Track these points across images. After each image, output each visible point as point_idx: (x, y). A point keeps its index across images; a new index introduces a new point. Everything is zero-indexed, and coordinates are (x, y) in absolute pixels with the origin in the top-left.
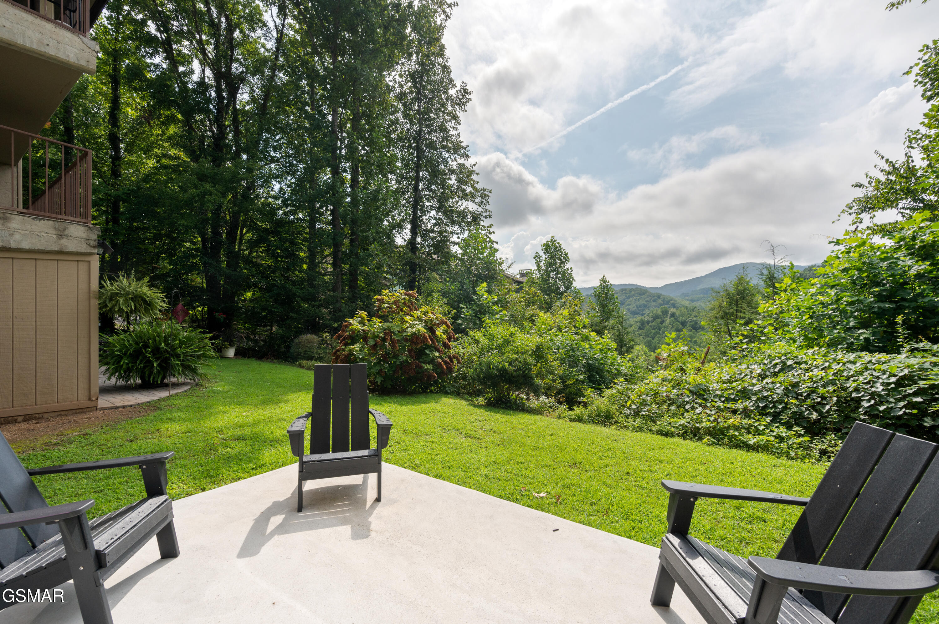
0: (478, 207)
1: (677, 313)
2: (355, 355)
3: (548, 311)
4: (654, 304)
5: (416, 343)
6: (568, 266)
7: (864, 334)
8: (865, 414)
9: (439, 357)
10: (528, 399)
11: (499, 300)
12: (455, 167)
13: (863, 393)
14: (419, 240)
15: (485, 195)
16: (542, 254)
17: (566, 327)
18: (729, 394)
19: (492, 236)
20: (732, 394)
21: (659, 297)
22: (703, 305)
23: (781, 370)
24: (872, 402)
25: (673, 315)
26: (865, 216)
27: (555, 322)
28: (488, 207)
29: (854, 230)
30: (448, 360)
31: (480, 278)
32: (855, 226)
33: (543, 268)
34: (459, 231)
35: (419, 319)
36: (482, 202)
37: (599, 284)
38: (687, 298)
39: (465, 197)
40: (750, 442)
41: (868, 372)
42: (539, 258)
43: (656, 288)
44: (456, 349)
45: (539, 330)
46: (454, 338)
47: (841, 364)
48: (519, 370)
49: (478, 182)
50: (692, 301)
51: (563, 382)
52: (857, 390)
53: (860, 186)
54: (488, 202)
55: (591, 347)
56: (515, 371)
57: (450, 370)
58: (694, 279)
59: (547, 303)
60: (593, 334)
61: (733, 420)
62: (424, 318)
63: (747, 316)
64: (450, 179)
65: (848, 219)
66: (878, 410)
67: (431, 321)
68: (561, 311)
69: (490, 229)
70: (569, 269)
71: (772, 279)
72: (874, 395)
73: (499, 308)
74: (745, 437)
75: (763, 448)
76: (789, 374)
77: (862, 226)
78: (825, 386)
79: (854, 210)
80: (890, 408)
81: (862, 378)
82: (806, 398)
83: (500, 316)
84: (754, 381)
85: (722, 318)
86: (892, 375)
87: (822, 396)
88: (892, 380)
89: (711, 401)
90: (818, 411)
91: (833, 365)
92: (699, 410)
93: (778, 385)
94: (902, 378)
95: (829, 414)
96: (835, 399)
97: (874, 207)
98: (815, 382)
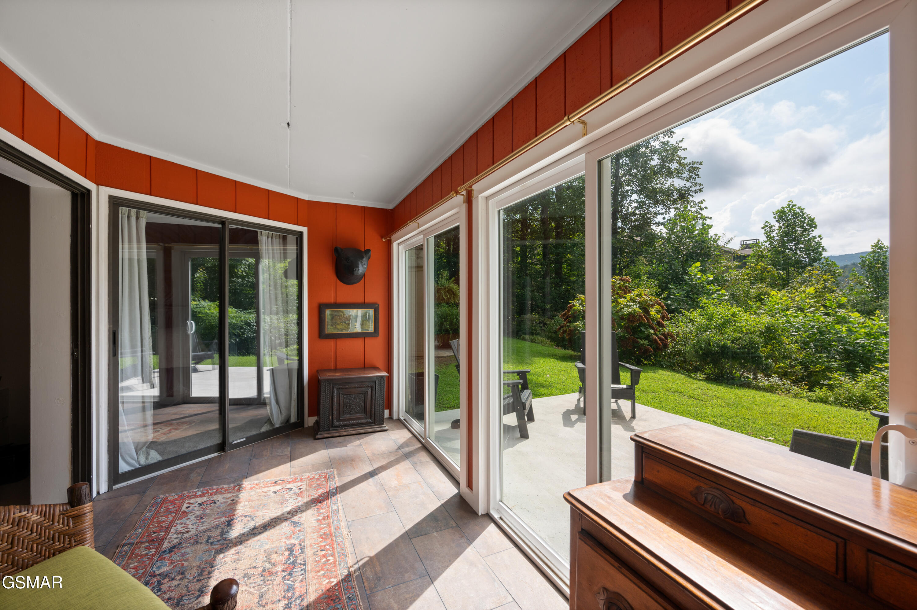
0: (685, 182)
2: (579, 330)
3: (783, 288)
5: (633, 321)
6: (815, 233)
9: (654, 334)
10: (755, 378)
11: (715, 279)
12: (657, 147)
14: (620, 224)
15: (694, 169)
17: (811, 307)
19: (705, 213)
27: (793, 301)
28: (698, 180)
30: (663, 337)
31: (692, 257)
33: (777, 238)
34: (663, 211)
35: (632, 300)
36: (691, 176)
39: (670, 174)
44: (669, 328)
45: (771, 311)
46: (668, 318)
48: (744, 348)
49: (685, 158)
51: (806, 368)
54: (698, 176)
55: (849, 330)
56: (739, 349)
57: (666, 346)
59: (783, 280)
60: (855, 315)
62: (638, 300)
64: (653, 159)
67: (646, 302)
68: (803, 288)
69: (701, 205)
70: (817, 237)
73: (716, 287)
83: (717, 295)
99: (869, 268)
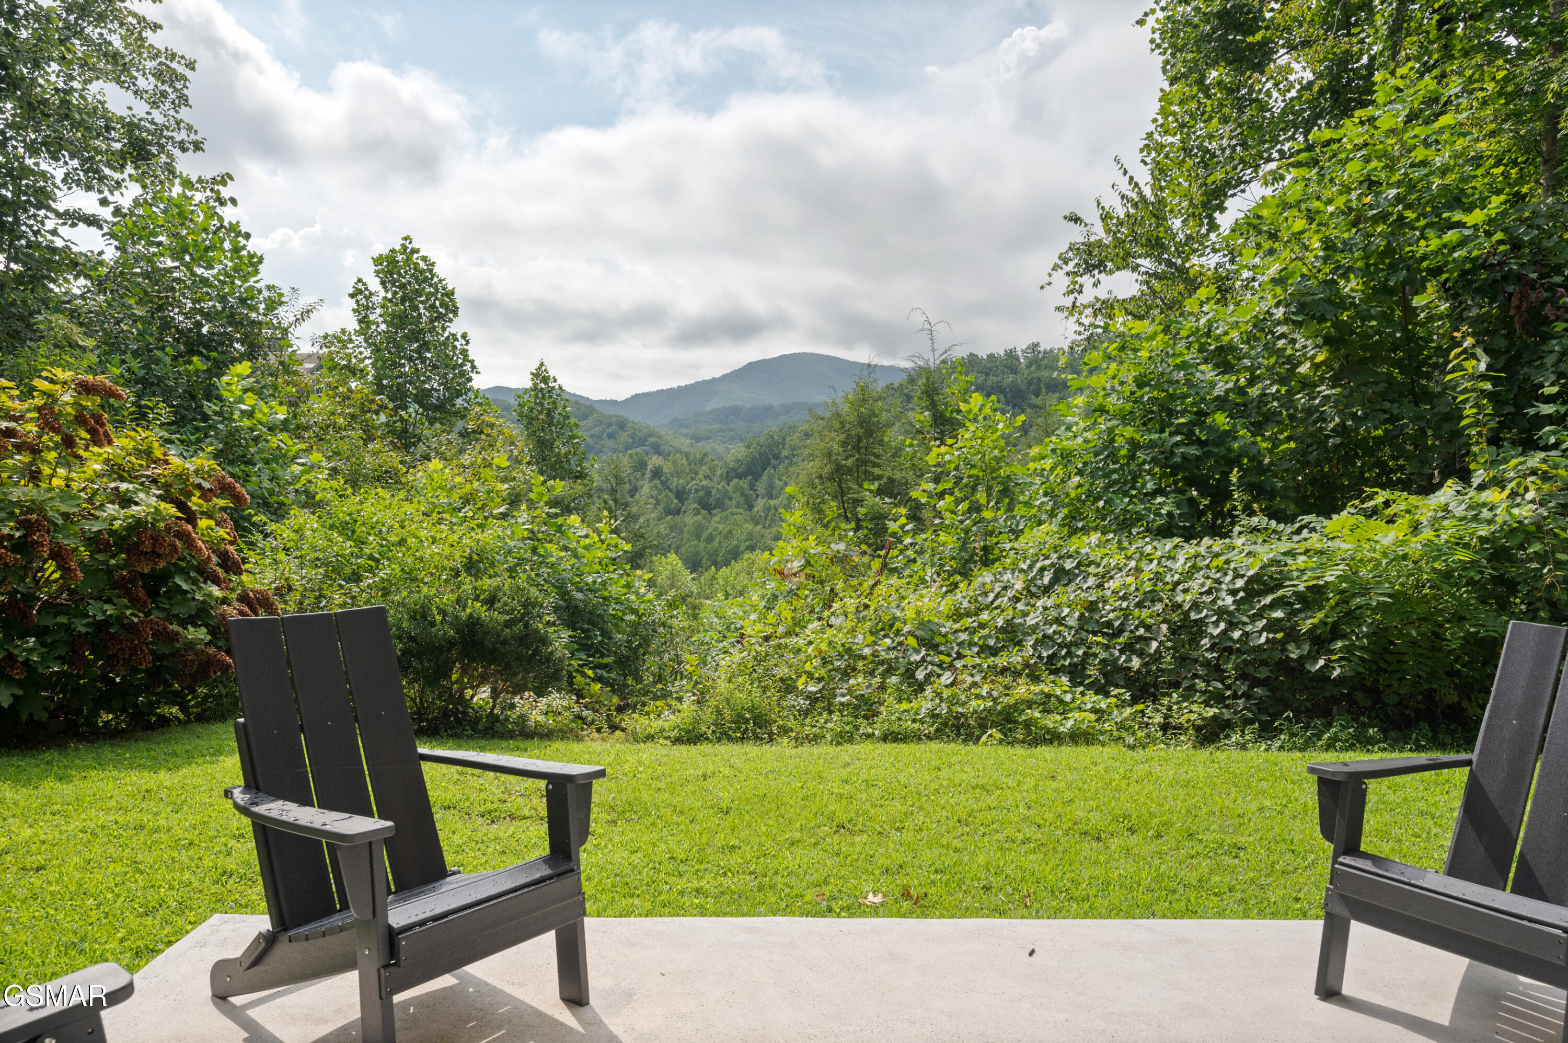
0: (146, 106)
1: (667, 468)
4: (610, 443)
6: (456, 327)
7: (1166, 505)
8: (1211, 649)
9: (222, 600)
13: (1205, 611)
15: (173, 74)
16: (374, 284)
18: (984, 638)
19: (229, 214)
20: (989, 636)
21: (622, 426)
22: (721, 449)
23: (1055, 580)
24: (1222, 626)
25: (657, 473)
26: (1087, 280)
28: (184, 114)
29: (1070, 305)
32: (1072, 297)
33: (380, 327)
36: (163, 94)
37: (529, 384)
38: (684, 431)
40: (1061, 729)
41: (1202, 573)
42: (367, 298)
43: (613, 403)
47: (1156, 562)
50: (697, 438)
52: (1196, 606)
53: (1076, 219)
54: (186, 101)
56: (508, 624)
58: (697, 384)
60: (574, 521)
61: (1023, 690)
62: (149, 470)
63: (887, 474)
65: (1061, 281)
66: (1231, 639)
67: (182, 480)
69: (220, 188)
70: (459, 336)
71: (931, 393)
72: (1222, 613)
73: (295, 444)
74: (1051, 721)
75: (1080, 737)
76: (1072, 587)
77: (1083, 299)
78: (1140, 605)
79: (1070, 267)
80: (1246, 634)
81: (1196, 584)
82: (1120, 631)
83: (301, 468)
84: (1020, 606)
85: (831, 478)
86: (1237, 576)
87: (1143, 624)
88: (1240, 583)
89: (960, 656)
90: (1141, 654)
91: (1143, 565)
92: (947, 678)
93: (1066, 611)
94: (1251, 580)
95: (1157, 657)
96: (1164, 627)
97: (1100, 266)
98: (1124, 598)
99: (528, 419)
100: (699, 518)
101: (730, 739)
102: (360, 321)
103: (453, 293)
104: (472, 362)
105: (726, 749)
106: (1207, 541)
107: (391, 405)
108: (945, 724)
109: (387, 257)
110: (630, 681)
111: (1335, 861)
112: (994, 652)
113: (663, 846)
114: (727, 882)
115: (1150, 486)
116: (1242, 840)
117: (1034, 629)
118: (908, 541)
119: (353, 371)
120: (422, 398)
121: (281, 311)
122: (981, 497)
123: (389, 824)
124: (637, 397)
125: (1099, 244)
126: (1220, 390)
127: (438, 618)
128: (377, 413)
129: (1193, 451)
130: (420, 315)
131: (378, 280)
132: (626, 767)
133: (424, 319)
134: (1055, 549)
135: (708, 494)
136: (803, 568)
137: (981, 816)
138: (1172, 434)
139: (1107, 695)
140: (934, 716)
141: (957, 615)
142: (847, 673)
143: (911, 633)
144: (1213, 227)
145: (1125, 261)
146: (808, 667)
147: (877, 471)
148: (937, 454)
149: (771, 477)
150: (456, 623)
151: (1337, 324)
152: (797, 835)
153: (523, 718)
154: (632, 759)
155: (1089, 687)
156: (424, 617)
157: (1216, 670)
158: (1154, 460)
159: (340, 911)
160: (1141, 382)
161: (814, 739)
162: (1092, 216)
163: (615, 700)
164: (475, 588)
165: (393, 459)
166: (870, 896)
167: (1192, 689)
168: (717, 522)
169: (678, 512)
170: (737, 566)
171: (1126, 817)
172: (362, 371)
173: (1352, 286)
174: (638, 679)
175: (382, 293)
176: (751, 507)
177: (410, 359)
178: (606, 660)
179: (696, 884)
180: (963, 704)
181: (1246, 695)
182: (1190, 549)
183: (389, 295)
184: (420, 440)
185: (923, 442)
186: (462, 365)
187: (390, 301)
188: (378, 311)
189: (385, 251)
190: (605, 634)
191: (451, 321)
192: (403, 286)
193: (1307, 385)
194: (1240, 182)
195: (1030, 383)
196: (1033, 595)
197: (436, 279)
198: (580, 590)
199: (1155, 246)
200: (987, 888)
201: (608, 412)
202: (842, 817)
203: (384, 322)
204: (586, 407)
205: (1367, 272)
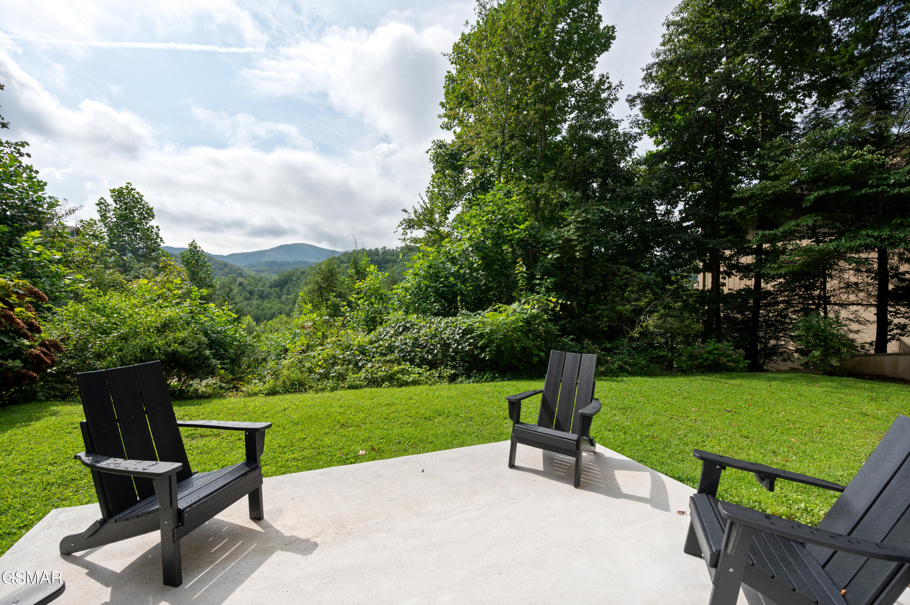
1: (245, 282)
4: (220, 272)
7: (437, 306)
8: (452, 352)
13: (451, 340)
18: (381, 350)
19: (25, 161)
20: (383, 349)
21: (226, 265)
22: (268, 276)
23: (403, 330)
24: (456, 345)
25: (241, 284)
26: (409, 231)
29: (403, 238)
32: (404, 236)
33: (112, 219)
37: (188, 247)
38: (253, 269)
40: (409, 380)
41: (449, 328)
43: (222, 256)
47: (435, 324)
50: (258, 272)
52: (448, 339)
53: (406, 211)
60: (212, 306)
61: (396, 368)
63: (339, 290)
65: (400, 230)
66: (458, 349)
67: (4, 289)
69: (20, 148)
70: (154, 227)
71: (356, 264)
72: (456, 340)
73: (66, 270)
74: (405, 378)
75: (415, 383)
76: (409, 333)
77: (407, 237)
78: (431, 338)
79: (403, 226)
80: (463, 347)
81: (448, 331)
82: (425, 347)
83: (70, 281)
84: (393, 339)
85: (318, 291)
86: (460, 329)
87: (432, 345)
88: (460, 331)
89: (373, 357)
90: (431, 354)
91: (431, 325)
92: (370, 365)
93: (408, 341)
94: (464, 330)
95: (436, 355)
96: (439, 345)
97: (413, 227)
98: (426, 336)
99: (187, 263)
100: (259, 302)
101: (289, 392)
102: (101, 216)
103: (152, 209)
104: (161, 238)
105: (289, 397)
106: (450, 318)
107: (118, 254)
108: (370, 381)
109: (118, 190)
110: (236, 368)
111: (514, 426)
112: (385, 355)
113: (275, 442)
114: (304, 453)
115: (433, 300)
116: (472, 415)
117: (398, 347)
118: (348, 314)
119: (95, 237)
120: (134, 251)
121: (57, 209)
122: (373, 300)
123: (180, 464)
124: (233, 255)
125: (413, 220)
126: (452, 271)
127: (157, 351)
128: (110, 257)
129: (445, 289)
130: (135, 217)
131: (112, 199)
132: (250, 409)
133: (136, 218)
134: (403, 320)
135: (263, 292)
136: (313, 325)
137: (391, 416)
138: (439, 284)
139: (422, 368)
140: (365, 378)
141: (371, 343)
142: (334, 364)
143: (357, 350)
144: (447, 219)
145: (420, 227)
146: (320, 363)
147: (335, 289)
148: (358, 285)
149: (288, 287)
150: (166, 354)
151: (485, 253)
152: (327, 430)
153: (196, 390)
154: (252, 404)
155: (415, 365)
156: (149, 351)
157: (454, 359)
158: (434, 292)
159: (140, 501)
160: (430, 267)
161: (323, 390)
162: (412, 211)
163: (231, 376)
164: (175, 338)
165: (120, 277)
166: (361, 452)
167: (447, 365)
168: (266, 304)
169: (249, 299)
170: (275, 320)
171: (437, 411)
172: (101, 238)
173: (488, 242)
174: (240, 367)
175: (114, 205)
176: (280, 298)
177: (128, 235)
178: (226, 361)
179: (292, 456)
180: (376, 374)
181: (463, 366)
182: (445, 320)
183: (118, 206)
184: (132, 269)
185: (352, 280)
186: (156, 239)
187: (119, 209)
188: (112, 213)
189: (117, 187)
190: (226, 350)
191: (150, 220)
192: (126, 204)
193: (476, 270)
194: (454, 206)
195: (383, 260)
196: (396, 335)
197: (143, 202)
198: (214, 333)
199: (431, 222)
200: (400, 443)
201: (219, 259)
202: (342, 421)
203: (116, 217)
204: (211, 258)
205: (493, 238)
